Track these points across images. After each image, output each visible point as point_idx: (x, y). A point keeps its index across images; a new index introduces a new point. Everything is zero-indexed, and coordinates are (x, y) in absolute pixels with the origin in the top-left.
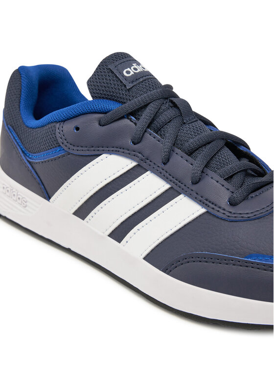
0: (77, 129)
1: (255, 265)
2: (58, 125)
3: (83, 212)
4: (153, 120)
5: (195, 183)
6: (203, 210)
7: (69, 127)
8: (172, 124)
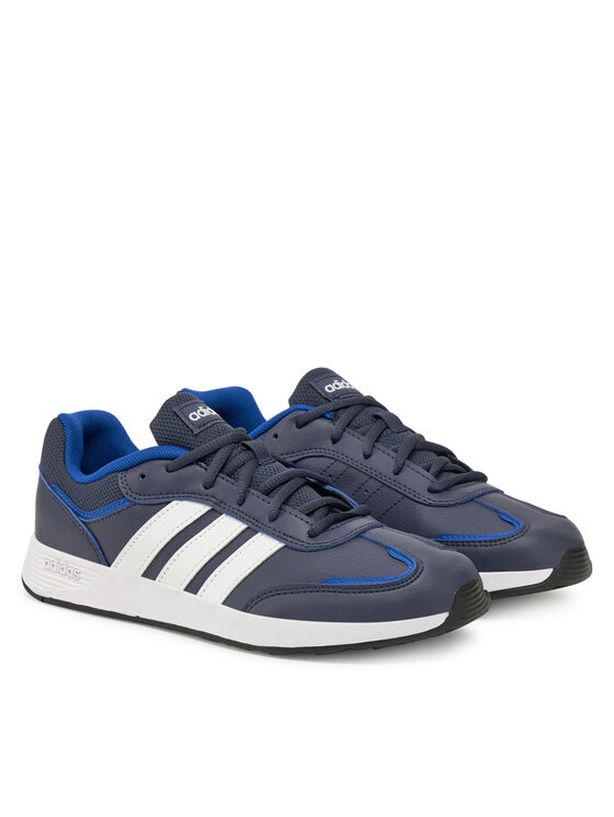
0: (143, 476)
1: (331, 589)
2: (120, 475)
3: (152, 572)
4: (225, 464)
5: (273, 520)
6: (282, 545)
7: (133, 475)
8: (245, 466)
